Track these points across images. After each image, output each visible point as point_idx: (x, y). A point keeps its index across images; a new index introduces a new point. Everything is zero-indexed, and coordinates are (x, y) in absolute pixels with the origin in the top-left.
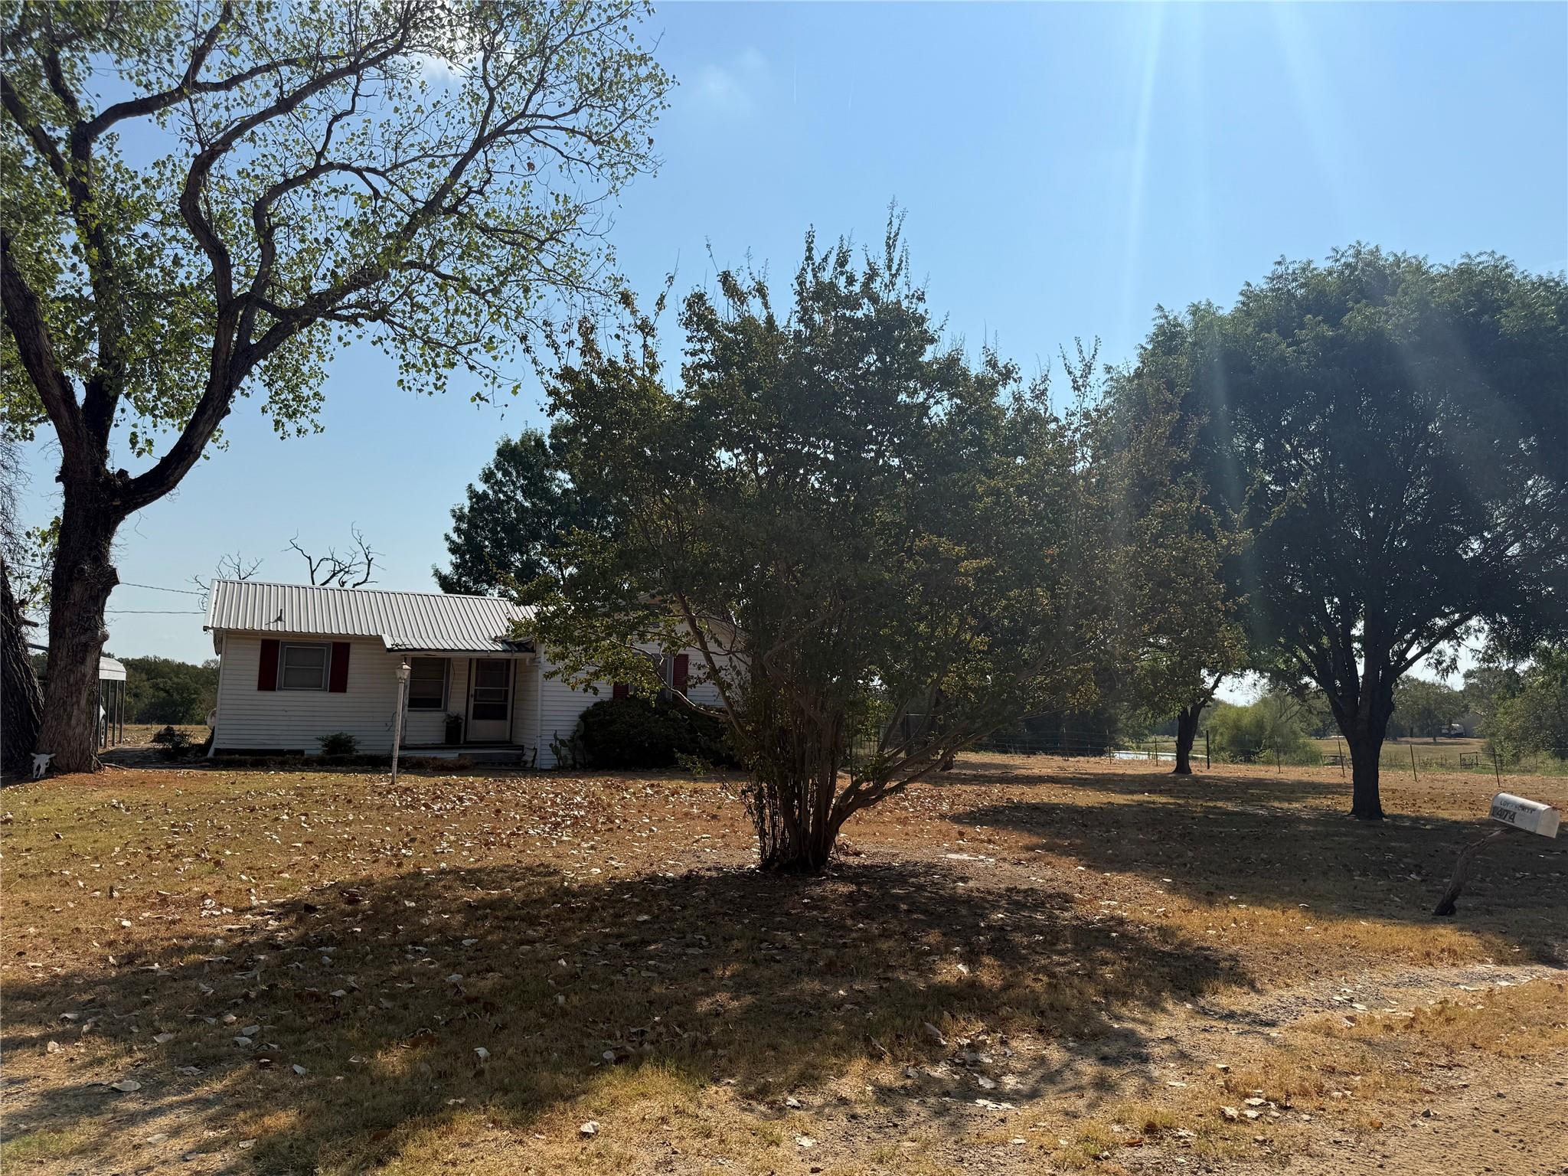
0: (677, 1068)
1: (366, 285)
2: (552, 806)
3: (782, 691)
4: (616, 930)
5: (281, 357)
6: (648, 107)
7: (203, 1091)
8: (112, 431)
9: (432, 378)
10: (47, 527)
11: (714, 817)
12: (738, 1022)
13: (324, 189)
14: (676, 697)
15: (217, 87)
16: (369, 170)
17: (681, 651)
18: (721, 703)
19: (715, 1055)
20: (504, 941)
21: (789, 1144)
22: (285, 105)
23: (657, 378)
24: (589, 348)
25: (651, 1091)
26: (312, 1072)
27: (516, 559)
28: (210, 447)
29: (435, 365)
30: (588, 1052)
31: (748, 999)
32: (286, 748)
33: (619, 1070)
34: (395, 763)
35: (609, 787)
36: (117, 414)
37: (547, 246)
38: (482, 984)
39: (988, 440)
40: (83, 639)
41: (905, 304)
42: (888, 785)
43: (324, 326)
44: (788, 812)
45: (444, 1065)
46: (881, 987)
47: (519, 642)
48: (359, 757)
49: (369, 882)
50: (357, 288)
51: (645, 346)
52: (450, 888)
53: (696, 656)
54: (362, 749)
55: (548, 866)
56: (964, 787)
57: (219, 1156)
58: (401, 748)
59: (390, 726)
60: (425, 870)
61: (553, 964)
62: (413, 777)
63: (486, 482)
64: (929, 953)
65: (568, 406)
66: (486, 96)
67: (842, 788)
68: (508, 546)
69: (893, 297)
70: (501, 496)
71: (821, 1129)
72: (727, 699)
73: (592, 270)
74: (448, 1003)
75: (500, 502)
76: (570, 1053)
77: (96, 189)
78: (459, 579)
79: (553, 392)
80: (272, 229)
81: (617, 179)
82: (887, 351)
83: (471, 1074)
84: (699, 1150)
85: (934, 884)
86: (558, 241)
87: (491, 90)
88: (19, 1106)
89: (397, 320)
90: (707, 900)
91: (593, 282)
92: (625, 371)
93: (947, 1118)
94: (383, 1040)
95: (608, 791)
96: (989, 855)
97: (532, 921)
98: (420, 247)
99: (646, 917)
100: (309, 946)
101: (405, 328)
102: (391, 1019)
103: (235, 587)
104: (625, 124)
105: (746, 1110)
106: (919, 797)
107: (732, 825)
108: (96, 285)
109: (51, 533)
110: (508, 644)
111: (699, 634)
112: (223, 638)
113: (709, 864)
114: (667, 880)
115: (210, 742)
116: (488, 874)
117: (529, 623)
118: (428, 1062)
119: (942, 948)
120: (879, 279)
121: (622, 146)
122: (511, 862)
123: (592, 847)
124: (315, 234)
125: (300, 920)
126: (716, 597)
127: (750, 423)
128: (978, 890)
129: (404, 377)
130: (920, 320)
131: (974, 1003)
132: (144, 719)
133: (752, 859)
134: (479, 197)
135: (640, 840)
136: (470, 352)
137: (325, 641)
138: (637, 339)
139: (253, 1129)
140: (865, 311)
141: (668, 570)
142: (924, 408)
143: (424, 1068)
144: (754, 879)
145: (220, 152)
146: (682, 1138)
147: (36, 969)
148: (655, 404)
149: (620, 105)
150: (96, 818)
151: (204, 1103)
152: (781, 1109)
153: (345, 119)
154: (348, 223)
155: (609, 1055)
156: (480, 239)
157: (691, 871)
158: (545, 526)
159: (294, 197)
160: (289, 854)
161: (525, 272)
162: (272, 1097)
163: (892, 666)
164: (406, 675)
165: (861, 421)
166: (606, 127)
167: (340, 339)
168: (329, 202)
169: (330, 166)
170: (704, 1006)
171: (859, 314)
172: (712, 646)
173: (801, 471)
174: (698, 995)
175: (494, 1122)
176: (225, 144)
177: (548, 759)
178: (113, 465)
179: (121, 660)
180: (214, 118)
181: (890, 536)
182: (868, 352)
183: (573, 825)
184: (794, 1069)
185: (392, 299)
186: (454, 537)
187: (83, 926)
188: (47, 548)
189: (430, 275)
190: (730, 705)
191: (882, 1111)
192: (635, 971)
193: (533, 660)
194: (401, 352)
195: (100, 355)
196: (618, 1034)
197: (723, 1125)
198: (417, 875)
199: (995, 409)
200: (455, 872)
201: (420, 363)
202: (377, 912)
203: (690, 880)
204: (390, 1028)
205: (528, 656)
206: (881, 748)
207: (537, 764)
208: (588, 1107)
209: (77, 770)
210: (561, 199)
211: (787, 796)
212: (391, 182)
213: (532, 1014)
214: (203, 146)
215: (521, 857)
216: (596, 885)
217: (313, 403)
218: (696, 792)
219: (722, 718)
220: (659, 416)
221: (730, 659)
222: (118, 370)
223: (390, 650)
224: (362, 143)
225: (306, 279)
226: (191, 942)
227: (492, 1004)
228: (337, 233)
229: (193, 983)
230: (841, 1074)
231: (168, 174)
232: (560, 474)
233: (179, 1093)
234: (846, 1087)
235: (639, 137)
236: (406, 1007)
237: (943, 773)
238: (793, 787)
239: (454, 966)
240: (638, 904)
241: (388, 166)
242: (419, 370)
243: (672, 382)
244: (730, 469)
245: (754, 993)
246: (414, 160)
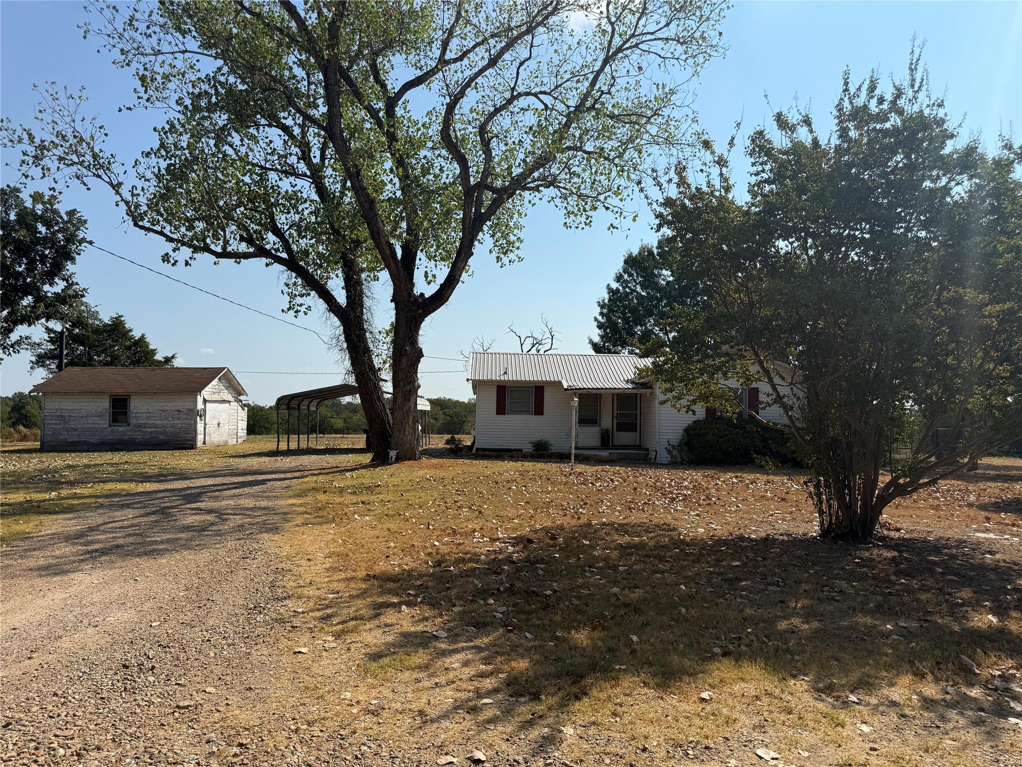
0: (765, 664)
1: (543, 165)
2: (669, 487)
3: (833, 411)
4: (717, 570)
5: (499, 218)
6: (717, 11)
7: (478, 642)
8: (416, 271)
9: (583, 219)
10: (388, 328)
11: (783, 500)
12: (809, 639)
13: (517, 110)
14: (751, 416)
15: (455, 60)
16: (541, 93)
17: (754, 385)
18: (786, 421)
19: (792, 659)
20: (644, 570)
21: (852, 728)
22: (493, 62)
23: (730, 196)
24: (682, 182)
25: (748, 677)
26: (536, 638)
27: (638, 329)
28: (464, 276)
29: (585, 210)
30: (703, 647)
31: (816, 625)
32: (513, 448)
33: (725, 661)
34: (573, 457)
35: (706, 476)
36: (417, 262)
37: (652, 120)
38: (632, 595)
39: (1006, 208)
40: (408, 388)
41: (927, 112)
42: (921, 481)
43: (521, 196)
44: (841, 498)
45: (612, 644)
46: (922, 626)
47: (642, 383)
48: (552, 454)
49: (562, 528)
50: (538, 169)
51: (721, 174)
52: (609, 534)
53: (764, 387)
54: (554, 449)
55: (669, 525)
56: (989, 484)
57: (488, 681)
58: (576, 448)
59: (569, 435)
60: (594, 522)
61: (676, 587)
62: (583, 466)
63: (618, 281)
64: (962, 605)
65: (669, 223)
66: (610, 29)
67: (883, 482)
68: (632, 321)
69: (916, 108)
70: (627, 290)
71: (876, 720)
72: (790, 417)
73: (683, 131)
74: (612, 605)
75: (627, 294)
76: (691, 645)
77: (399, 134)
78: (604, 345)
79: (659, 216)
80: (489, 140)
81: (698, 65)
82: (912, 150)
83: (628, 651)
84: (784, 722)
85: (964, 554)
86: (659, 115)
87: (612, 24)
88: (390, 639)
89: (562, 185)
90: (781, 555)
91: (684, 138)
92: (707, 194)
93: (983, 728)
94: (575, 624)
95: (706, 479)
96: (1013, 535)
97: (662, 559)
98: (574, 136)
99: (738, 563)
100: (531, 563)
101: (566, 189)
102: (579, 612)
103: (482, 355)
104: (702, 26)
105: (817, 699)
106: (948, 491)
107: (797, 506)
108: (402, 189)
109: (390, 331)
110: (636, 384)
111: (767, 372)
112: (477, 385)
113: (782, 531)
114: (752, 540)
115: (473, 444)
116: (632, 527)
117: (648, 369)
118: (602, 641)
119: (973, 602)
120: (904, 96)
121: (700, 42)
122: (646, 521)
123: (697, 515)
124: (513, 139)
125: (525, 547)
126: (779, 345)
127: (801, 217)
128: (1004, 561)
129: (567, 220)
130: (941, 122)
131: (1003, 645)
132: (440, 432)
133: (814, 529)
134: (608, 96)
135: (730, 512)
136: (606, 198)
137: (530, 385)
138: (715, 171)
139: (506, 667)
140: (892, 122)
141: (742, 328)
142: (946, 190)
143: (600, 643)
144: (815, 544)
145: (459, 99)
146: (771, 712)
147: (393, 566)
148: (729, 214)
149: (698, 13)
150: (419, 485)
151: (479, 649)
152: (844, 703)
153: (527, 63)
154: (531, 128)
155: (717, 650)
156: (610, 122)
157: (768, 535)
158: (656, 307)
159: (501, 119)
160: (517, 509)
161: (639, 140)
162: (514, 651)
163: (924, 391)
164: (576, 404)
165: (892, 206)
166: (688, 31)
167: (530, 202)
168: (520, 117)
169: (520, 95)
170: (783, 625)
171: (888, 125)
172: (777, 380)
173: (843, 249)
174: (778, 618)
175: (644, 683)
176: (462, 94)
177: (664, 457)
178: (417, 291)
179: (428, 400)
180: (455, 79)
181: (920, 291)
182: (895, 153)
183: (683, 500)
184: (855, 676)
185: (558, 172)
186: (600, 318)
187: (416, 544)
188: (389, 339)
189: (580, 153)
190: (793, 422)
191: (926, 715)
192: (732, 597)
193: (652, 394)
194: (565, 204)
195: (408, 229)
196: (723, 637)
197: (800, 707)
198: (589, 525)
199: (1011, 183)
200: (612, 524)
201: (576, 211)
202: (567, 546)
203: (767, 541)
204: (579, 617)
205: (648, 391)
206: (917, 452)
207: (658, 460)
208: (705, 682)
209: (410, 459)
210: (660, 87)
211: (841, 487)
212: (555, 98)
213: (664, 617)
214: (450, 97)
215: (651, 518)
216: (702, 540)
217: (517, 244)
218: (769, 482)
219: (787, 431)
220: (732, 221)
221: (792, 389)
222: (416, 236)
223: (566, 390)
224: (537, 77)
225: (509, 168)
226: (468, 556)
227: (639, 609)
228: (525, 136)
229: (471, 579)
230: (892, 684)
231: (434, 118)
232: (664, 272)
233: (466, 642)
234: (896, 694)
235: (712, 33)
236: (587, 605)
237: (970, 474)
238: (844, 480)
239: (615, 583)
240: (732, 554)
241: (552, 88)
242: (576, 215)
243: (741, 197)
244: (787, 253)
245: (820, 621)
246: (568, 80)
